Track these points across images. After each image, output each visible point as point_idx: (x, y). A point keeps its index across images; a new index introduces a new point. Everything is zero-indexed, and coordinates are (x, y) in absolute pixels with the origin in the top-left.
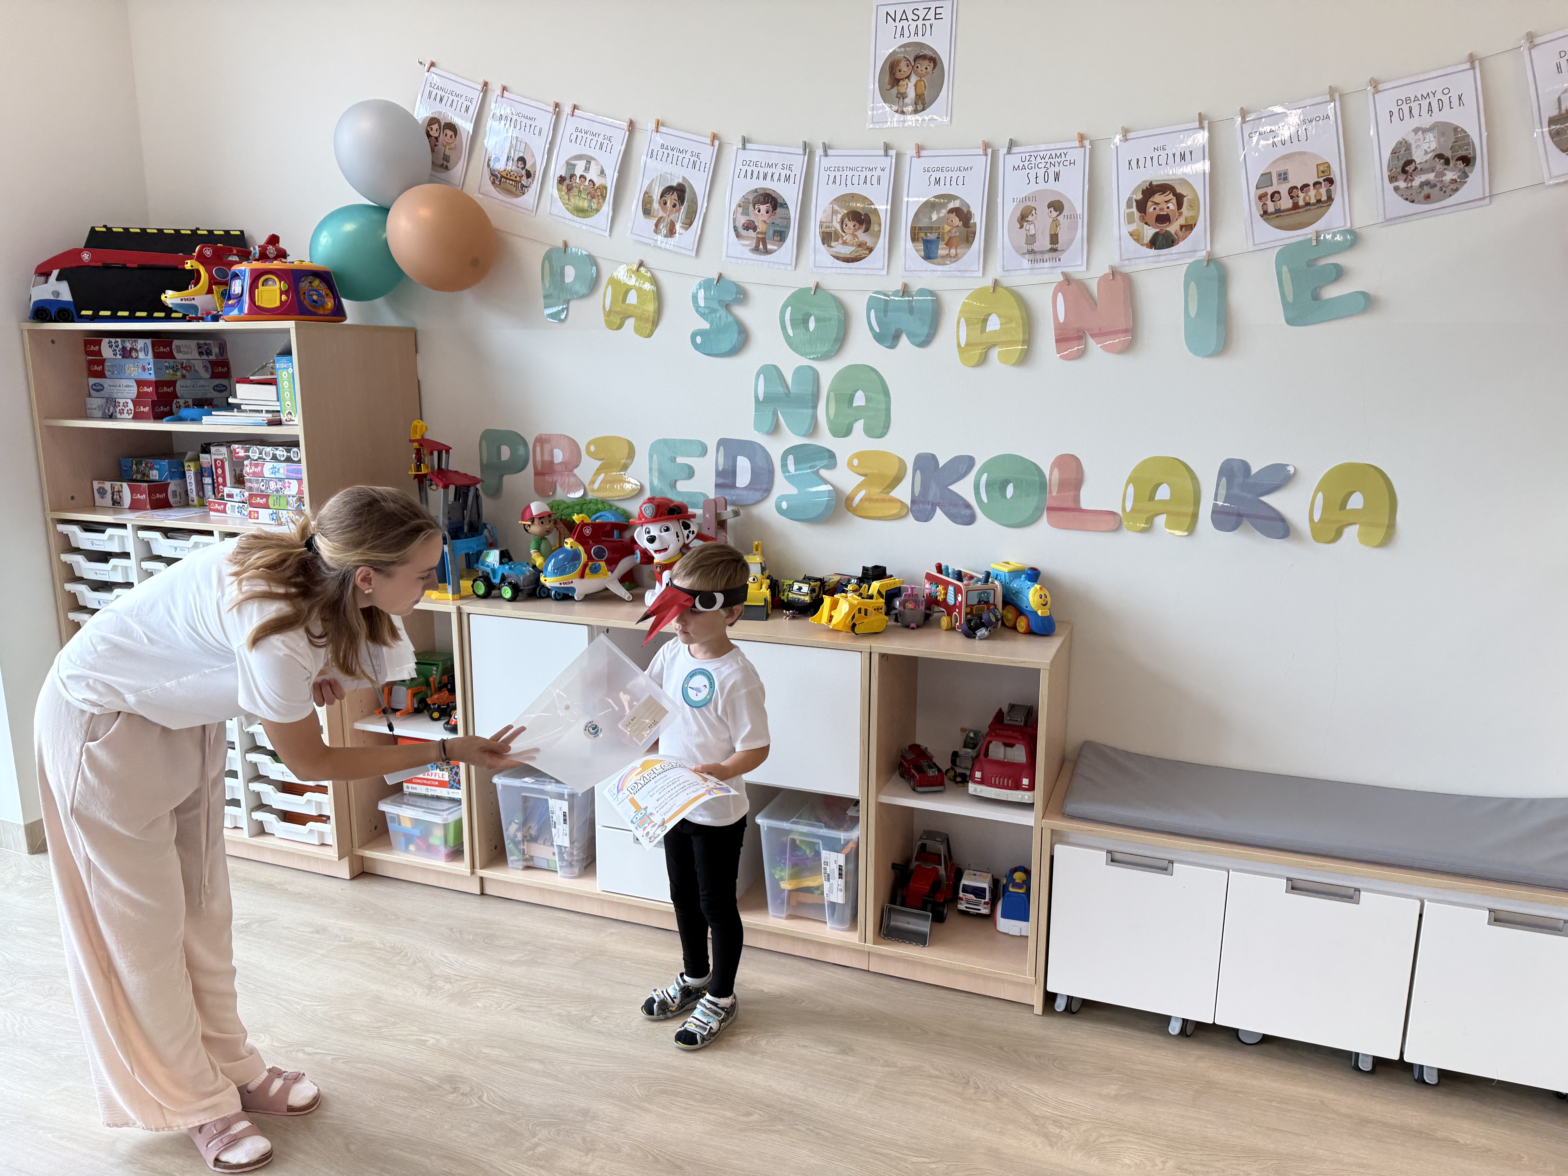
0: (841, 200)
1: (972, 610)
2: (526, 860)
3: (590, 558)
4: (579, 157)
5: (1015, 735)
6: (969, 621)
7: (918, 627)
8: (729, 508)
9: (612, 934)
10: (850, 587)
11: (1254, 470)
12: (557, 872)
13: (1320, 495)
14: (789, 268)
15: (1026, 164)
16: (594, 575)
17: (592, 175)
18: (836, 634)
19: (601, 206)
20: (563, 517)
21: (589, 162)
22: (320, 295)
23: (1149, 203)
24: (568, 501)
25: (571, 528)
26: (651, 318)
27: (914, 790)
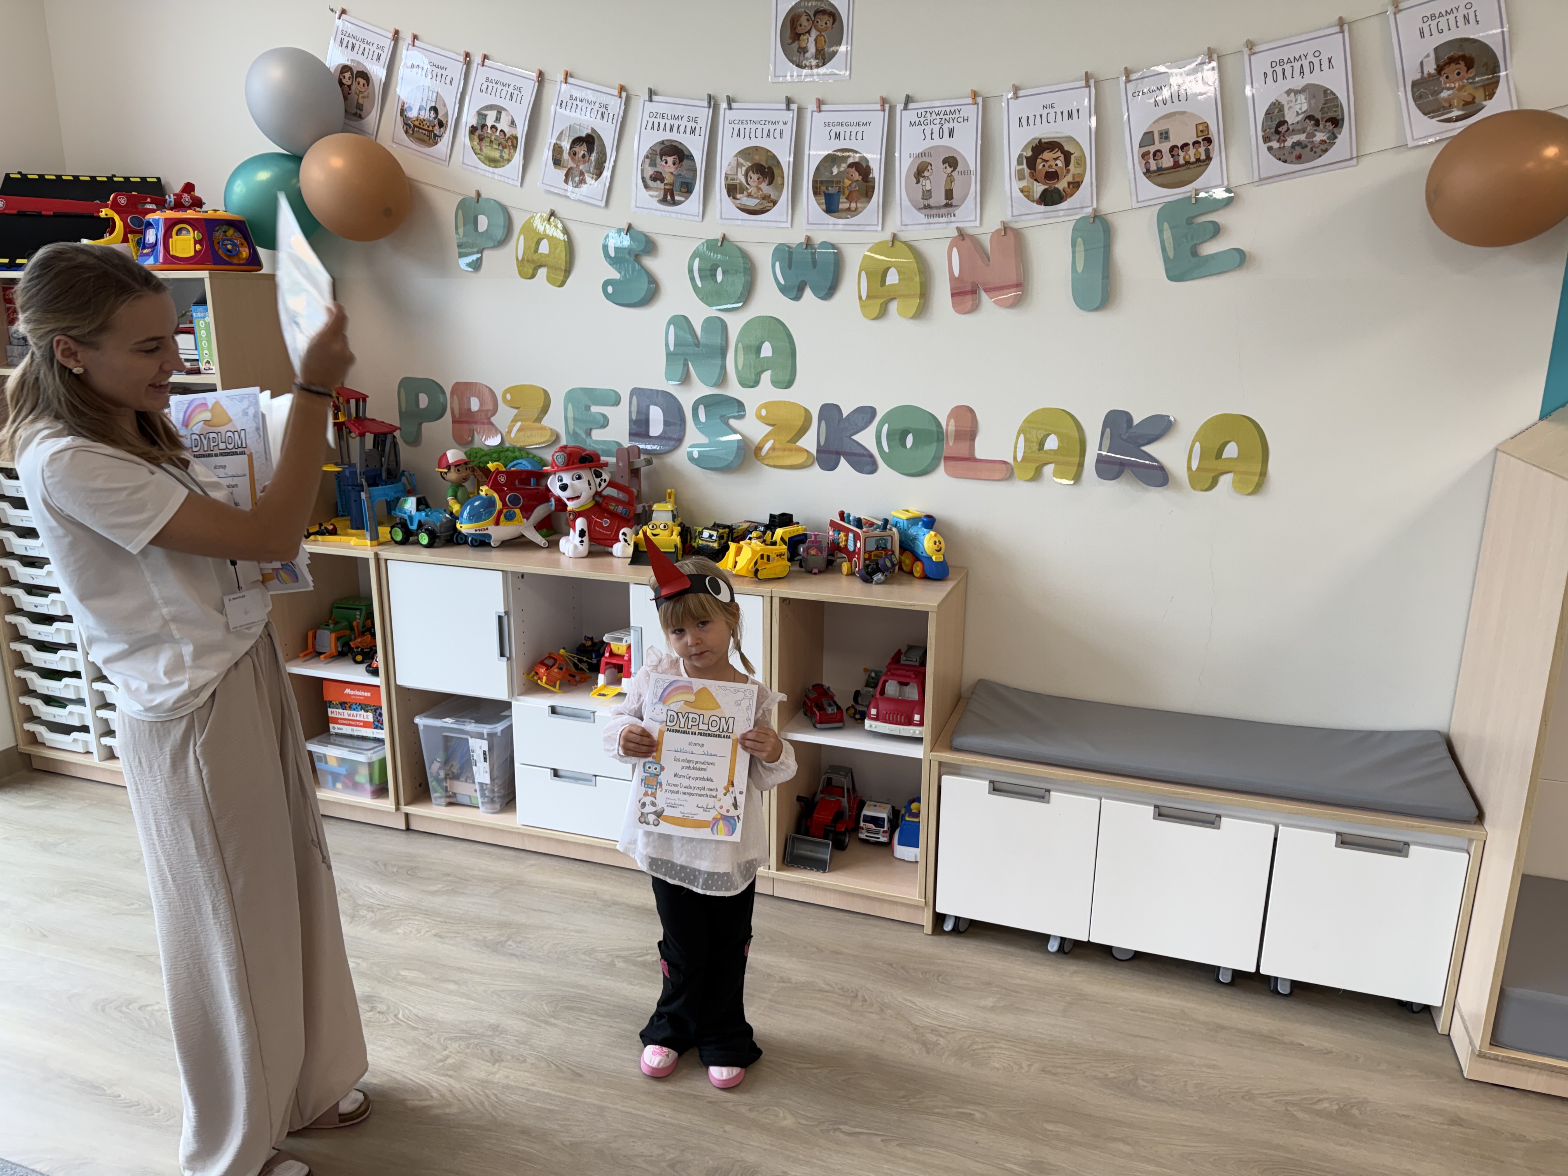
0: (745, 153)
1: (870, 556)
2: (449, 797)
3: (504, 504)
4: (491, 107)
5: (908, 674)
6: (867, 567)
7: (820, 572)
8: (642, 457)
9: (532, 865)
10: (754, 534)
11: (1136, 421)
12: (478, 807)
13: (1198, 445)
14: (697, 219)
15: (922, 119)
16: (509, 523)
17: (503, 125)
18: (741, 579)
19: (512, 157)
20: (482, 465)
21: (499, 113)
22: (234, 245)
23: (1039, 161)
24: (486, 449)
25: (487, 476)
26: (563, 267)
27: (815, 727)
